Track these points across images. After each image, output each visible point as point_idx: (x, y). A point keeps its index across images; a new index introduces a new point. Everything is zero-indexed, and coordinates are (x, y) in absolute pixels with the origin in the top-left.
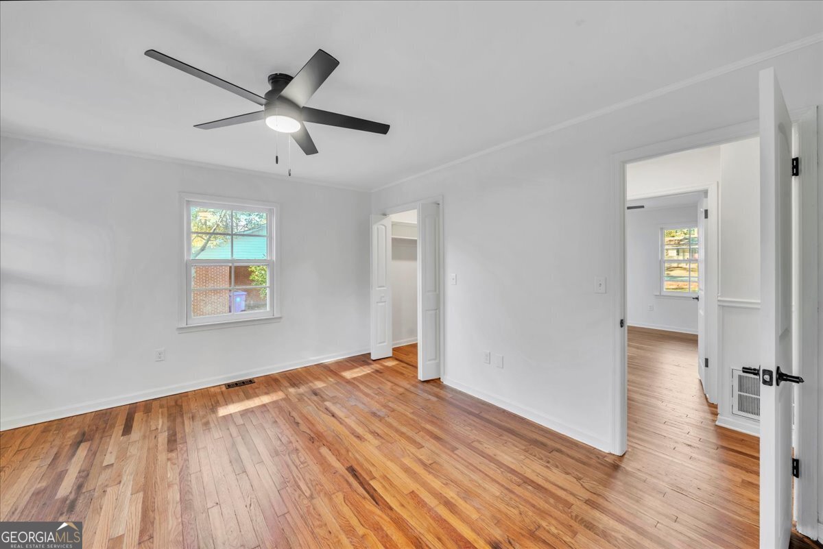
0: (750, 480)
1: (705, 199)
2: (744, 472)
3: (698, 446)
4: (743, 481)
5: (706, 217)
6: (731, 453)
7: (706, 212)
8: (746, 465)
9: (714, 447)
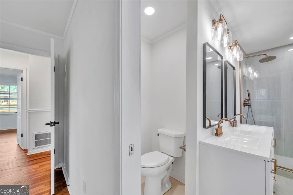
0: (41, 165)
1: (21, 74)
2: (39, 164)
3: (22, 165)
4: (39, 166)
5: (22, 80)
6: (34, 161)
7: (22, 78)
8: (39, 161)
9: (28, 162)
